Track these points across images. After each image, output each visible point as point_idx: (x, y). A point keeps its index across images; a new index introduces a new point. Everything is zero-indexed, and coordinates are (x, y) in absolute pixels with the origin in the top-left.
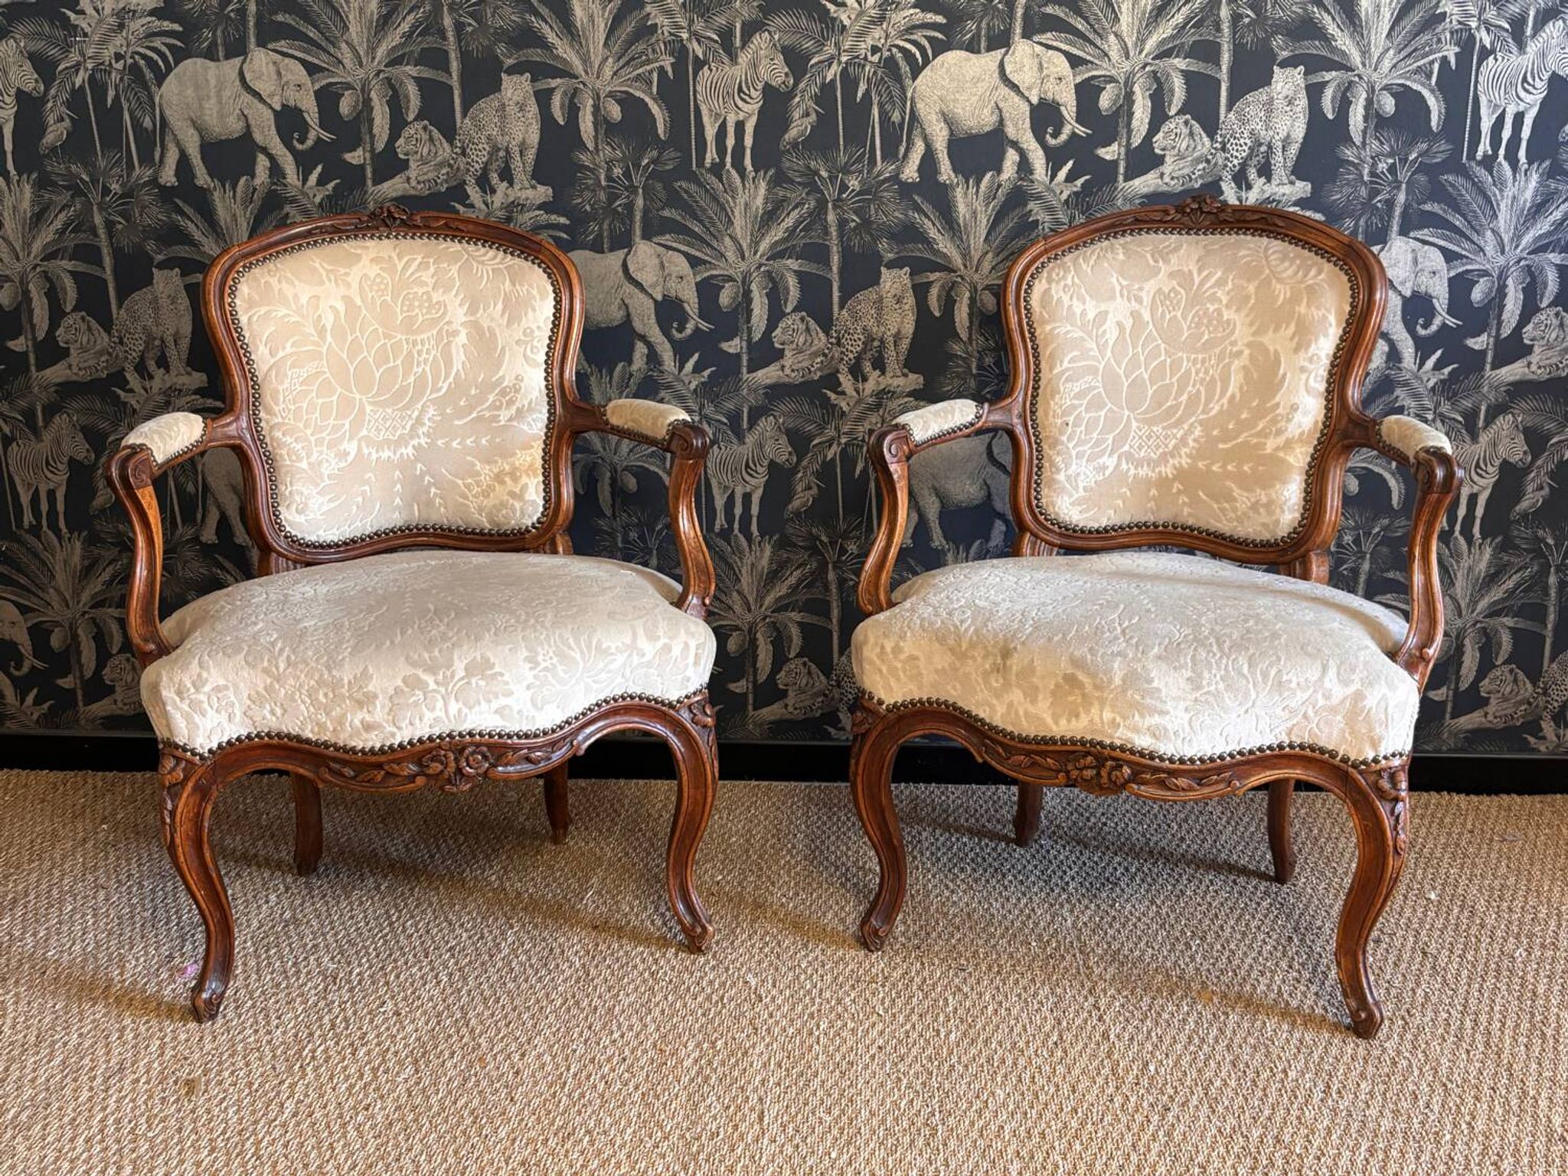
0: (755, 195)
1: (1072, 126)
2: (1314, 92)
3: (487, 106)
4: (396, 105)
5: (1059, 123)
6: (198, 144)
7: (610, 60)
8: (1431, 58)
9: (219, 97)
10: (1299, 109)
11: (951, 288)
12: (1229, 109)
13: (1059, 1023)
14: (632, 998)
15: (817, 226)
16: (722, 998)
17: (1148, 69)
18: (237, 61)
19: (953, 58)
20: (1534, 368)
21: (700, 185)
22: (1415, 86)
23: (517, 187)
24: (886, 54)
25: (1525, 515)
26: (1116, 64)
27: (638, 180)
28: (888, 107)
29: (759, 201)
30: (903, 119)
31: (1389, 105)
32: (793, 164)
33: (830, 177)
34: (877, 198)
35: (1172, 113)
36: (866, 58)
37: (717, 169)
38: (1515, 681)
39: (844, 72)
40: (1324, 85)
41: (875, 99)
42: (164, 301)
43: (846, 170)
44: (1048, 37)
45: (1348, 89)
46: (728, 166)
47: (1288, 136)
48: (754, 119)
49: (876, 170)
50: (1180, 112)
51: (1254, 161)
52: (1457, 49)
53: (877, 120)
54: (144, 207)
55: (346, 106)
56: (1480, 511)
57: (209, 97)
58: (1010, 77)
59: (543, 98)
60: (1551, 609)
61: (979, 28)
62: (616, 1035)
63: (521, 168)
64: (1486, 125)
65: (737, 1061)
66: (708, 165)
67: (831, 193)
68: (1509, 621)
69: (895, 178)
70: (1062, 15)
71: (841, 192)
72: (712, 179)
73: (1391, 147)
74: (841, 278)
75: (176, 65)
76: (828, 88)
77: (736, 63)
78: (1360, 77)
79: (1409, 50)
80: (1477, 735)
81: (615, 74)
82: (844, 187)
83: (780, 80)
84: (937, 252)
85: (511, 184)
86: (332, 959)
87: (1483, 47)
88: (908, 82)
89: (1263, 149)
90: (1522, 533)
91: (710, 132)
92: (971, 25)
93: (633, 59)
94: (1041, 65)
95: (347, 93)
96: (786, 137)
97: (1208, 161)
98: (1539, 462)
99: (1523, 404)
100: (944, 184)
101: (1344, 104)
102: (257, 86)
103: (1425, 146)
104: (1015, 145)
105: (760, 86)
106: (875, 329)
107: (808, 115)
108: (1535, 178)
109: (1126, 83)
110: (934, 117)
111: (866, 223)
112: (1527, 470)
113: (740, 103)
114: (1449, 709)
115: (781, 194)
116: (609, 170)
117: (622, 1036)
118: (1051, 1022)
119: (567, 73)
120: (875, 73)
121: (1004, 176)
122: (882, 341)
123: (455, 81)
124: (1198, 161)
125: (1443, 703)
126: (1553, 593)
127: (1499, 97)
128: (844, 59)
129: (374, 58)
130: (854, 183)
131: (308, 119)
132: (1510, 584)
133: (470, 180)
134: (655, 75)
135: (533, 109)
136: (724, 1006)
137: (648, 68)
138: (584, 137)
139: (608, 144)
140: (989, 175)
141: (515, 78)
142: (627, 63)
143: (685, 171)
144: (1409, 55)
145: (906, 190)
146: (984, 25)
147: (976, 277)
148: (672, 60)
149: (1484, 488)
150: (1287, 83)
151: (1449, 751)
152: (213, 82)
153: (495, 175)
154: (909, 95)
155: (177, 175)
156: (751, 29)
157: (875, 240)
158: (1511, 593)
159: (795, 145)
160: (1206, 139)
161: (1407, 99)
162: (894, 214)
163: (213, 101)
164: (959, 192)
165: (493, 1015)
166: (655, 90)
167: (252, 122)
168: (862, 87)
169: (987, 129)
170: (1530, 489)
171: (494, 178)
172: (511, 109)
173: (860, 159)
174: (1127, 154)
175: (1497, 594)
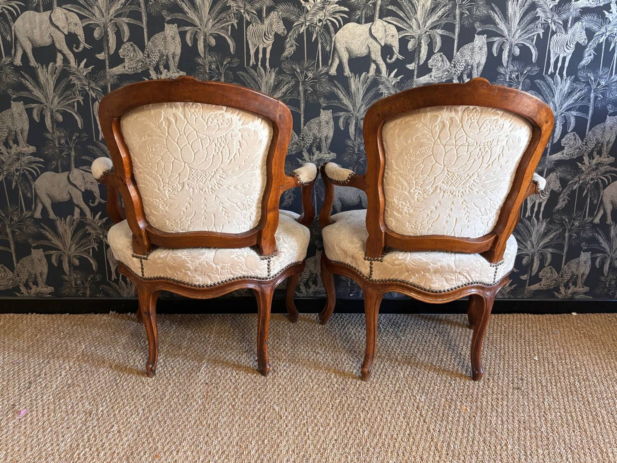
0: (271, 78)
1: (397, 55)
2: (490, 45)
3: (158, 37)
4: (119, 34)
5: (392, 53)
6: (31, 48)
7: (211, 20)
8: (534, 34)
9: (41, 28)
10: (484, 52)
11: (348, 119)
12: (458, 51)
13: (408, 424)
14: (225, 419)
15: (295, 92)
16: (264, 417)
17: (427, 33)
18: (49, 12)
19: (351, 25)
20: (564, 155)
21: (247, 73)
22: (527, 45)
23: (171, 72)
24: (325, 23)
25: (558, 211)
26: (415, 31)
27: (222, 70)
28: (325, 44)
29: (272, 81)
30: (331, 49)
31: (517, 51)
32: (286, 66)
33: (301, 72)
34: (320, 81)
35: (436, 51)
36: (316, 24)
37: (255, 67)
38: (552, 272)
39: (307, 29)
40: (493, 42)
41: (320, 41)
42: (16, 116)
43: (307, 69)
44: (389, 19)
45: (502, 45)
46: (259, 66)
47: (479, 63)
48: (270, 47)
49: (319, 70)
50: (439, 51)
51: (466, 72)
52: (543, 31)
53: (320, 49)
54: (7, 75)
55: (97, 34)
56: (542, 209)
57: (35, 27)
58: (374, 34)
59: (183, 35)
60: (566, 246)
61: (362, 13)
62: (220, 439)
63: (173, 64)
64: (552, 61)
65: (275, 450)
66: (251, 65)
67: (301, 78)
68: (550, 250)
69: (327, 73)
70: (395, 10)
71: (305, 78)
72: (253, 71)
73: (517, 68)
74: (304, 113)
75: (22, 13)
76: (301, 36)
77: (264, 24)
78: (507, 40)
79: (525, 30)
80: (537, 292)
81: (213, 26)
82: (306, 76)
83: (281, 31)
84: (343, 104)
85: (169, 70)
86: (90, 403)
87: (553, 30)
88: (333, 34)
89: (470, 67)
90: (557, 217)
91: (252, 52)
92: (359, 13)
93: (220, 20)
94: (386, 30)
95: (97, 28)
96: (283, 55)
97: (448, 71)
98: (564, 191)
99: (560, 169)
100: (346, 77)
101: (501, 51)
102: (57, 24)
103: (530, 68)
104: (375, 62)
105: (273, 34)
106: (318, 134)
107: (292, 46)
108: (569, 82)
109: (419, 39)
110: (343, 49)
111: (315, 91)
112: (560, 194)
113: (265, 40)
114: (528, 283)
115: (281, 78)
116: (210, 66)
117: (222, 439)
118: (405, 424)
119: (193, 25)
120: (320, 30)
121: (370, 74)
122: (320, 139)
123: (144, 25)
124: (444, 71)
125: (526, 281)
126: (567, 239)
127: (557, 50)
128: (307, 24)
129: (109, 14)
130: (310, 75)
131: (80, 39)
132: (552, 236)
133: (151, 68)
134: (230, 27)
135: (178, 39)
136: (265, 421)
137: (227, 24)
138: (200, 52)
139: (210, 55)
140: (364, 73)
141: (171, 25)
142: (218, 22)
143: (241, 67)
144: (526, 32)
145: (331, 79)
146: (364, 13)
147: (358, 114)
148: (237, 21)
149: (544, 200)
150: (480, 41)
151: (527, 298)
152: (38, 21)
153: (162, 66)
154: (333, 40)
155: (21, 61)
156: (270, 10)
157: (318, 98)
158: (552, 239)
159: (287, 58)
160: (448, 63)
161: (524, 49)
162: (327, 88)
163: (38, 29)
164: (352, 80)
165: (163, 430)
166: (229, 33)
167: (55, 39)
168: (315, 36)
169: (364, 55)
170: (561, 201)
171: (162, 68)
172: (169, 39)
173: (313, 65)
174: (418, 67)
175: (547, 240)
